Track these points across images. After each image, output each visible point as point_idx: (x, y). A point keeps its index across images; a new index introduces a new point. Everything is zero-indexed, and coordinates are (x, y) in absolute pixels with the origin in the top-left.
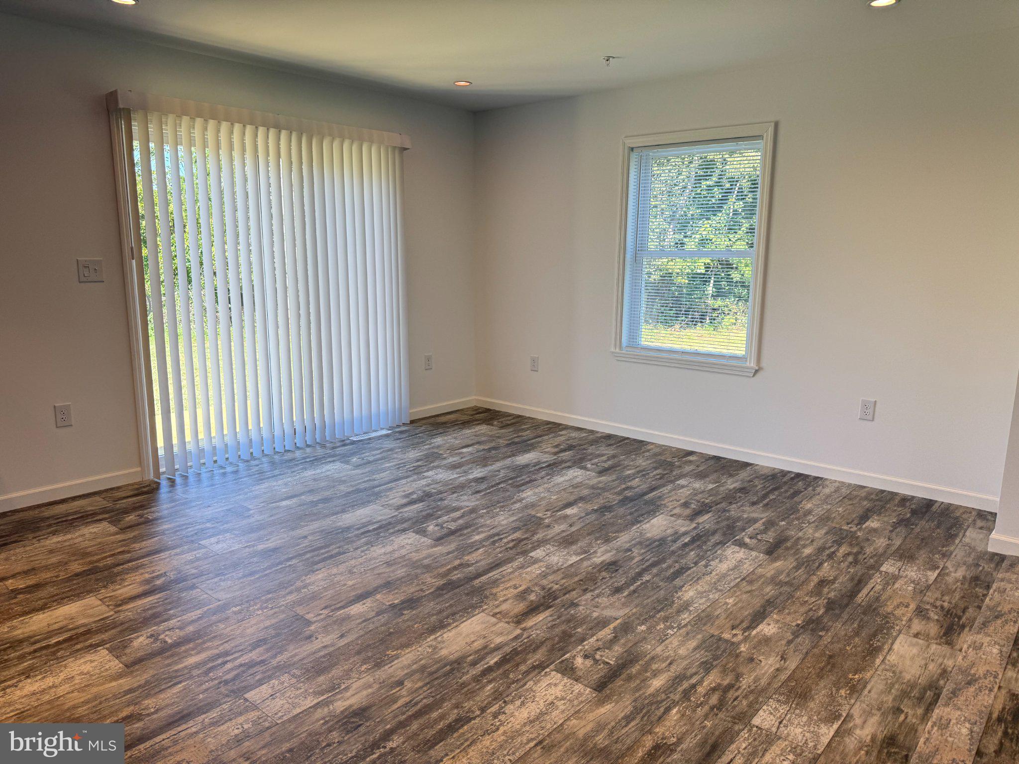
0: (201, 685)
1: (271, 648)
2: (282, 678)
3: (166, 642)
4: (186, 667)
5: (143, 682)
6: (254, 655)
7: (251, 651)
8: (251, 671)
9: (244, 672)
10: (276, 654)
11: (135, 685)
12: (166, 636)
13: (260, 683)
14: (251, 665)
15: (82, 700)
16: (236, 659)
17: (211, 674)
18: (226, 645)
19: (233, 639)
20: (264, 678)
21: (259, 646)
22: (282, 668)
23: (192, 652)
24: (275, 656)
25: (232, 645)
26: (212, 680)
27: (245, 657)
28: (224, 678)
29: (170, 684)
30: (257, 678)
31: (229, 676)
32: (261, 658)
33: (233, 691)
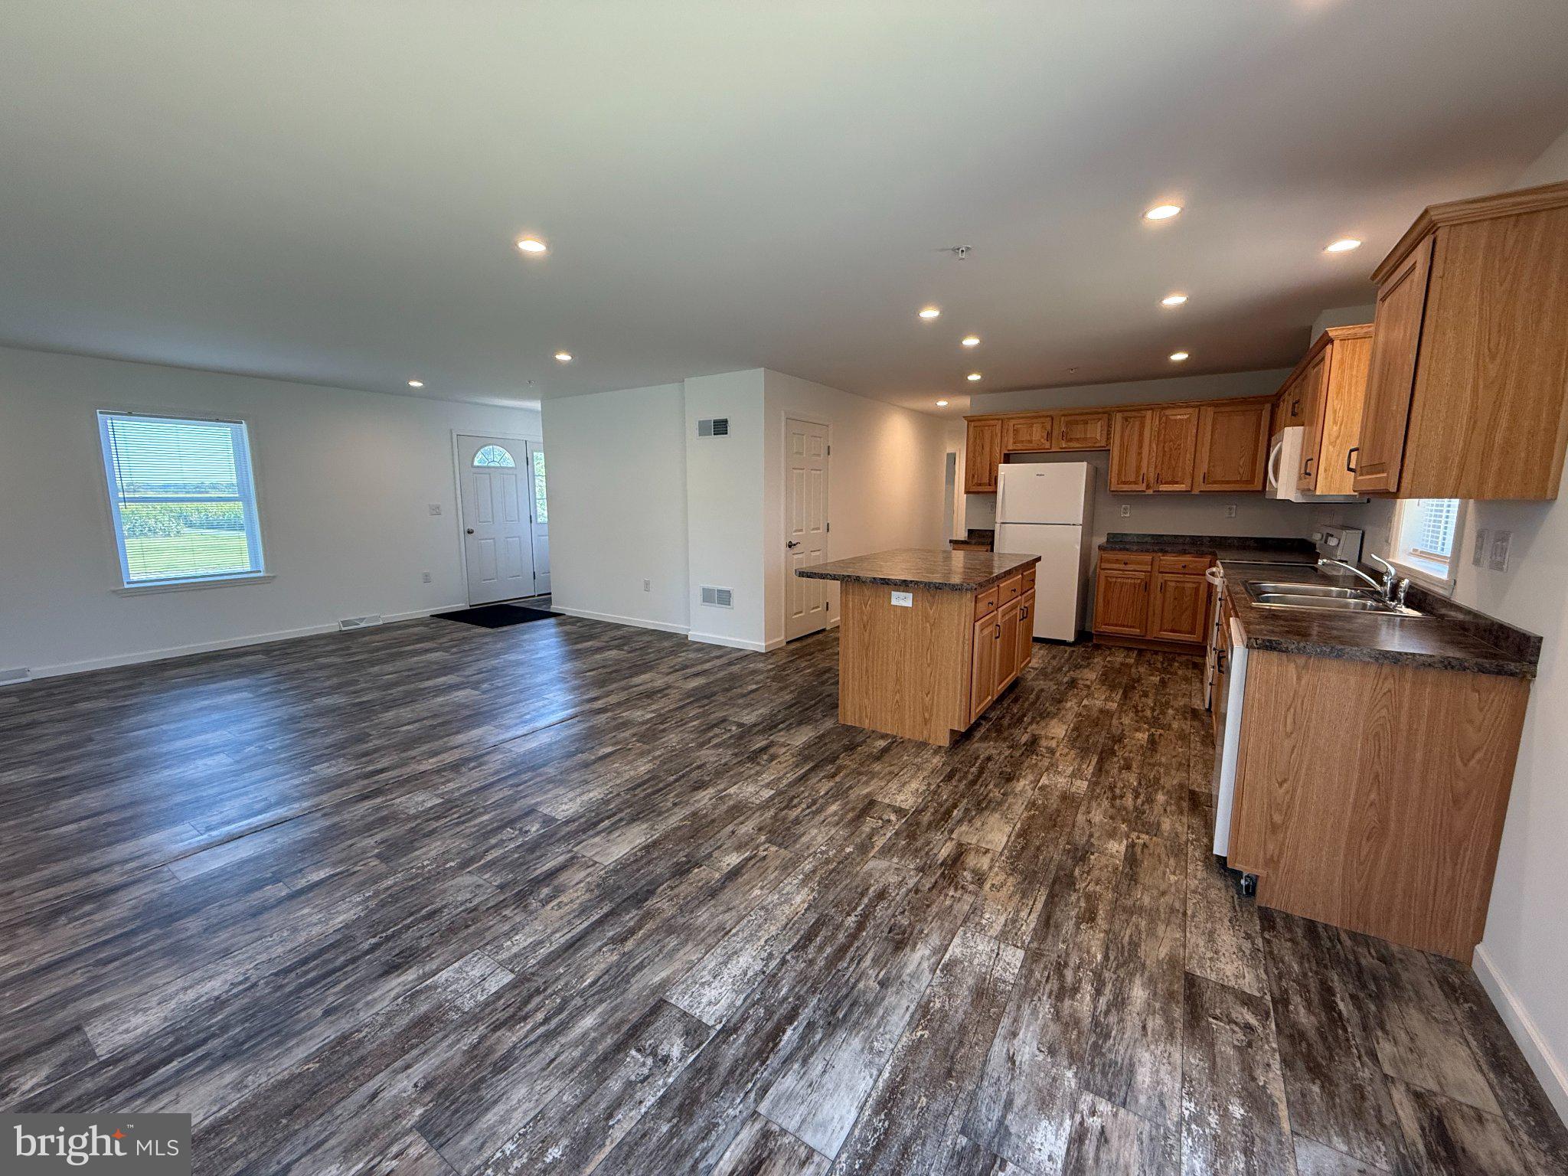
0: (566, 984)
1: (487, 1055)
2: (472, 1003)
3: (639, 1050)
4: (593, 1009)
5: (633, 981)
6: (510, 1038)
7: (514, 1047)
8: (511, 1010)
9: (520, 1009)
10: (479, 1043)
11: (638, 976)
12: (644, 1064)
13: (498, 995)
14: (510, 1022)
15: (682, 952)
16: (533, 1030)
17: (558, 1001)
18: (552, 1055)
19: (544, 1069)
20: (494, 1002)
21: (504, 1057)
22: (472, 1019)
23: (593, 1035)
24: (482, 1039)
25: (542, 1055)
26: (555, 993)
27: (522, 1033)
28: (541, 997)
29: (601, 982)
30: (503, 1001)
31: (537, 1000)
32: (499, 1033)
33: (529, 980)
